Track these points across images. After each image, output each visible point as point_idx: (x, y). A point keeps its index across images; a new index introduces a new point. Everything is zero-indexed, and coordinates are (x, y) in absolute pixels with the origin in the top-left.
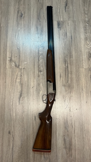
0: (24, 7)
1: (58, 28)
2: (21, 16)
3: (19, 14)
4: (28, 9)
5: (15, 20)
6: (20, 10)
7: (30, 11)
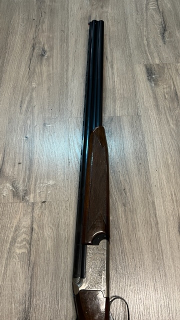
0: (51, 36)
1: (151, 82)
2: (43, 56)
3: (35, 51)
4: (61, 40)
5: (23, 64)
6: (40, 43)
7: (67, 43)
